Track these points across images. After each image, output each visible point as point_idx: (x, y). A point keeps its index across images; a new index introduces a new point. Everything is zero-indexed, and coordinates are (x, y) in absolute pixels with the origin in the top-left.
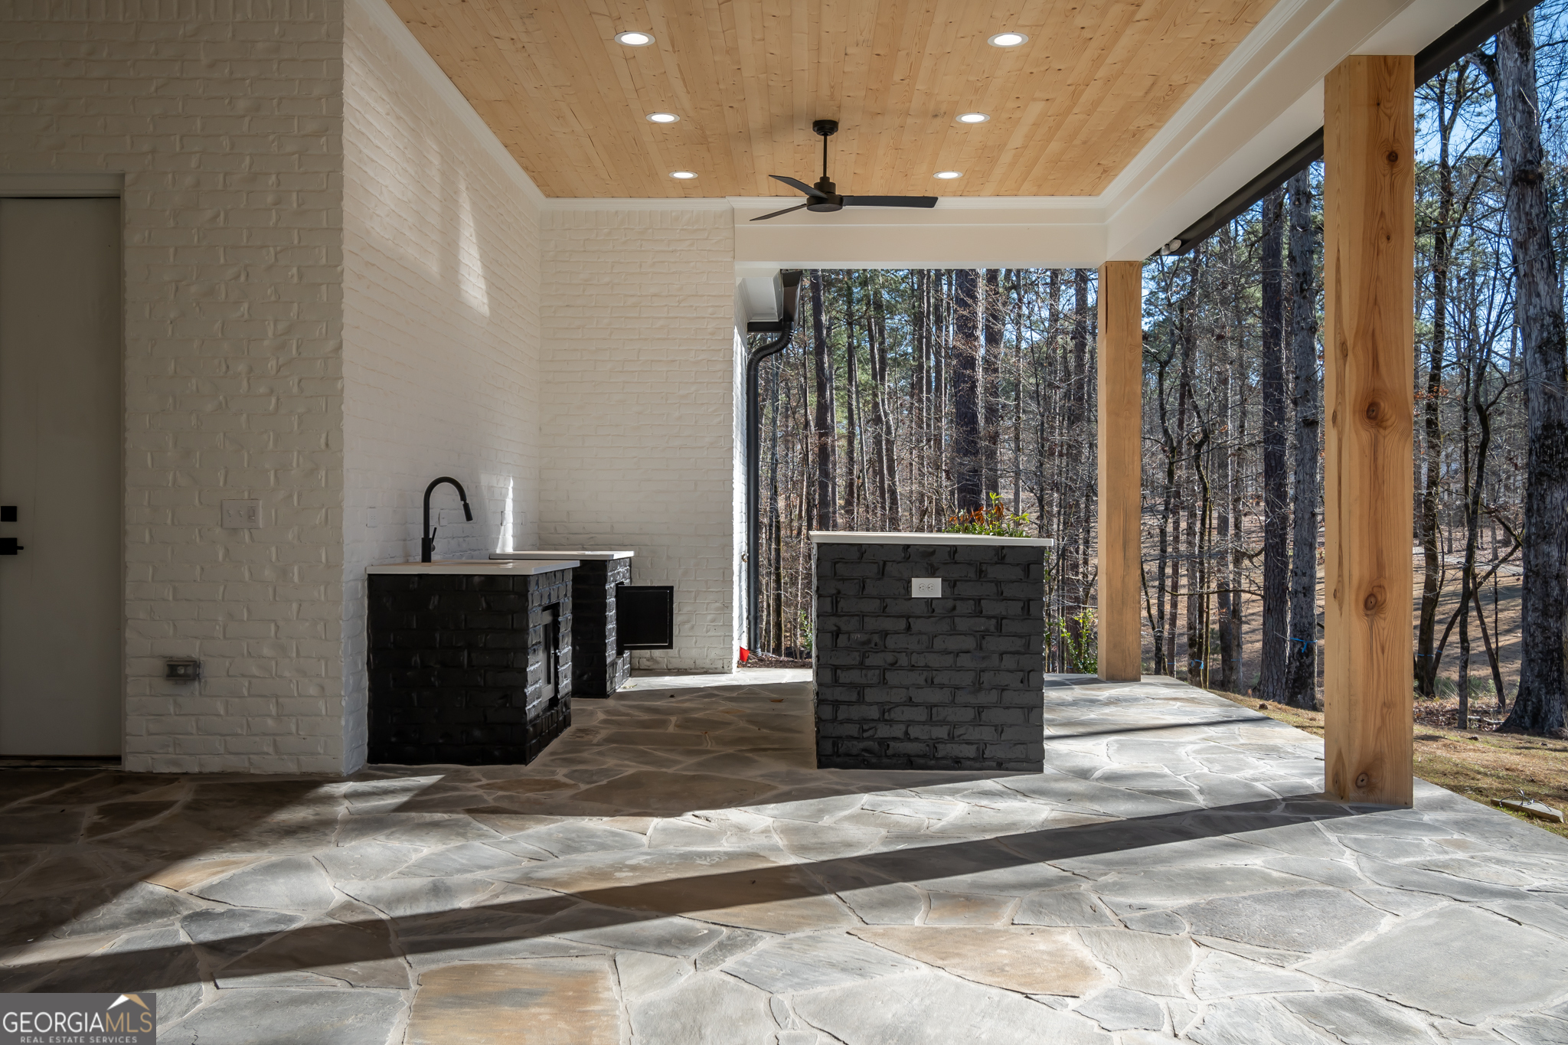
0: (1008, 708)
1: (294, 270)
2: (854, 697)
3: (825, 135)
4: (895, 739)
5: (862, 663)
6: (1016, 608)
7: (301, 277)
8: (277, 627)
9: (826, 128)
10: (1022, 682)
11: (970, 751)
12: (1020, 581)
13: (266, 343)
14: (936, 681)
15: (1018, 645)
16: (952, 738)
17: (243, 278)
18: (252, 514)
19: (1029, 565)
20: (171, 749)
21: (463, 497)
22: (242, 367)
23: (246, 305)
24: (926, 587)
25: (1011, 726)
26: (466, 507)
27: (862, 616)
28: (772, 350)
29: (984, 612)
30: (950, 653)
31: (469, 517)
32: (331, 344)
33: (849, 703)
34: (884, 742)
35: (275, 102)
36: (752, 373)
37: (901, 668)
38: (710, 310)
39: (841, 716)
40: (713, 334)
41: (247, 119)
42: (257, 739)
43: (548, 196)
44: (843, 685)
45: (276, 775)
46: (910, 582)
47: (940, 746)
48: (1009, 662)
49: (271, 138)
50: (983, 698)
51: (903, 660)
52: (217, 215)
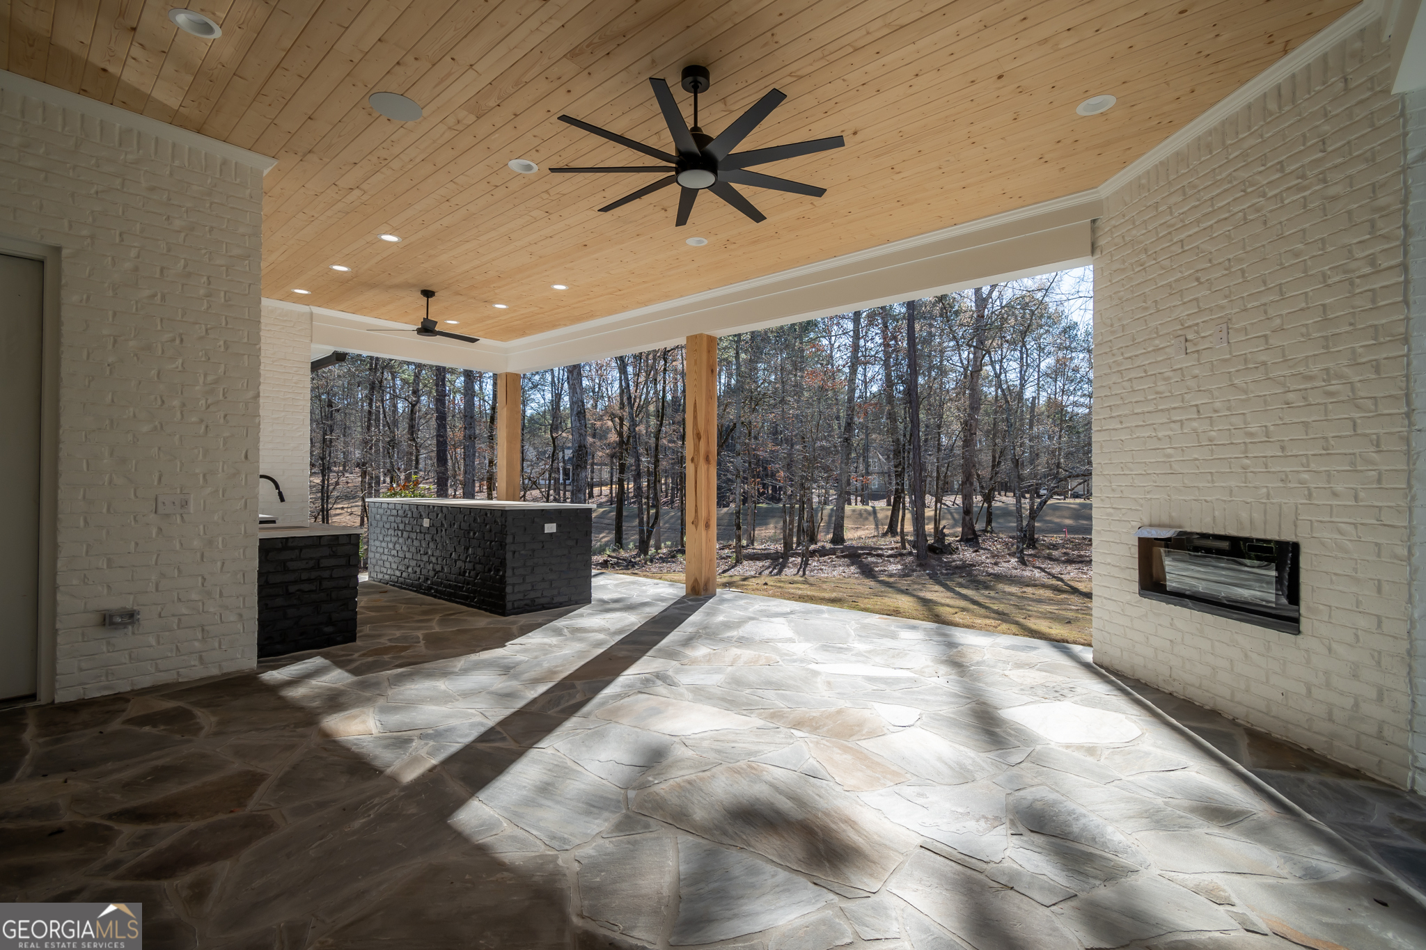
0: (579, 577)
1: (222, 343)
2: (521, 581)
3: (428, 298)
4: (537, 597)
5: (524, 565)
6: (582, 536)
7: (227, 348)
8: (204, 579)
9: (428, 294)
10: (583, 566)
12: (583, 523)
13: (197, 388)
14: (553, 569)
15: (583, 550)
16: (559, 594)
17: (178, 341)
18: (185, 504)
19: (587, 516)
20: (103, 678)
21: (277, 487)
22: (176, 403)
23: (180, 361)
24: (550, 528)
25: (580, 585)
26: (280, 494)
27: (524, 543)
29: (571, 537)
30: (559, 556)
31: (282, 499)
32: (251, 394)
33: (519, 584)
34: (533, 600)
37: (540, 565)
38: (295, 369)
39: (516, 590)
40: (295, 383)
42: (185, 657)
44: (516, 576)
46: (544, 526)
47: (553, 598)
48: (579, 559)
49: (203, 251)
50: (570, 575)
51: (541, 561)
52: (154, 296)
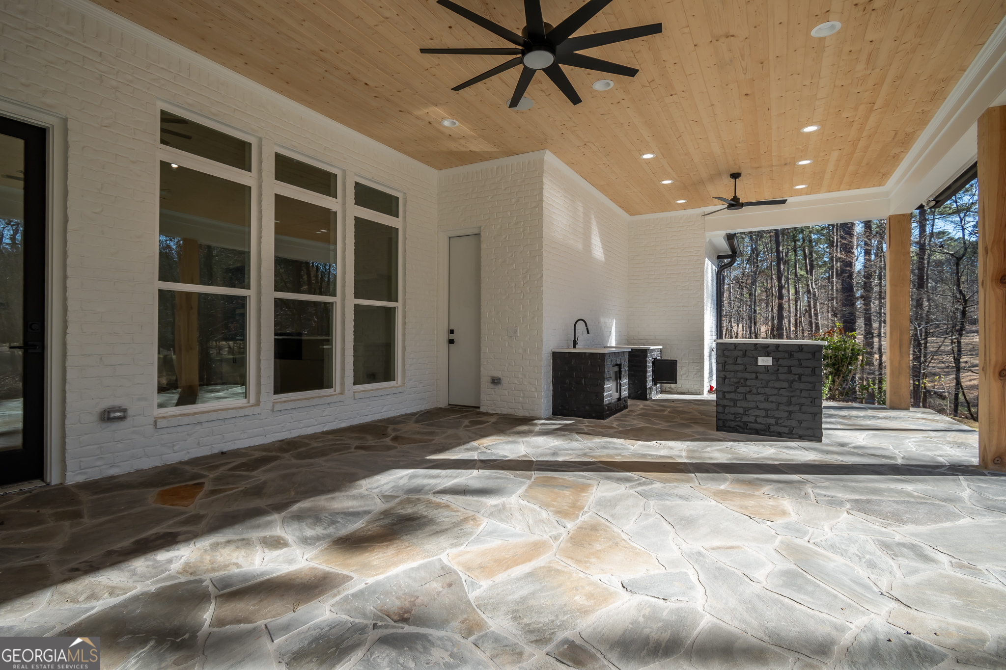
0: (804, 413)
1: (529, 252)
2: (732, 404)
3: (735, 179)
4: (750, 422)
5: (736, 391)
6: (808, 371)
7: (530, 254)
8: (523, 368)
9: (735, 176)
10: (811, 402)
11: (786, 430)
12: (811, 359)
13: (520, 276)
14: (769, 400)
15: (810, 386)
16: (777, 424)
17: (513, 256)
18: (516, 331)
19: (815, 353)
20: (493, 406)
21: (586, 326)
22: (513, 285)
23: (514, 265)
24: (765, 361)
25: (806, 421)
26: (587, 329)
27: (736, 372)
28: (727, 266)
29: (793, 372)
30: (776, 388)
31: (588, 333)
32: (539, 276)
33: (730, 406)
34: (745, 423)
35: (523, 198)
36: (719, 276)
37: (753, 394)
38: (695, 252)
39: (726, 411)
40: (696, 262)
41: (515, 205)
42: (517, 404)
43: (631, 215)
44: (727, 399)
45: (523, 416)
46: (757, 359)
47: (771, 427)
48: (804, 394)
49: (522, 210)
50: (791, 408)
51: (754, 390)
52: (507, 237)
